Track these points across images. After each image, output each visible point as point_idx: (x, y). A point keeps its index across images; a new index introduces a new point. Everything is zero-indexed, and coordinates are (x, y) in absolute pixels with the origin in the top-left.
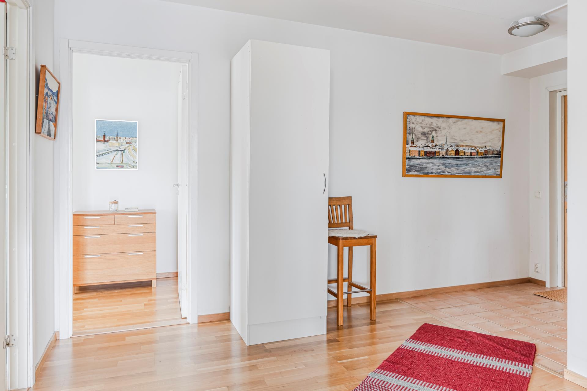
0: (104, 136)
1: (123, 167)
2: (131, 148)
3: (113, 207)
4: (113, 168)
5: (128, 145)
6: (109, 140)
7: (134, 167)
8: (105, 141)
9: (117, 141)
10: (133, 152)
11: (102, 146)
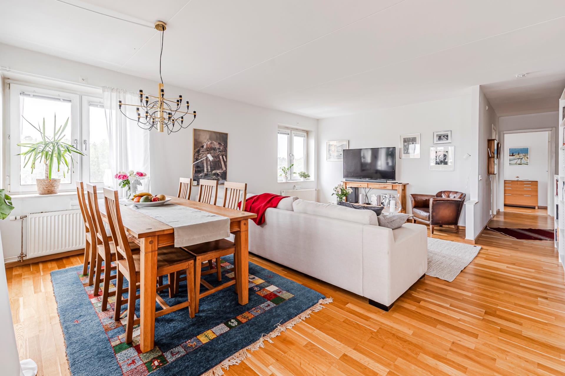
0: (513, 154)
1: (521, 165)
2: (525, 158)
3: (516, 179)
4: (517, 165)
5: (524, 156)
6: (515, 155)
7: (527, 164)
8: (513, 155)
9: (519, 155)
10: (526, 159)
11: (512, 157)
